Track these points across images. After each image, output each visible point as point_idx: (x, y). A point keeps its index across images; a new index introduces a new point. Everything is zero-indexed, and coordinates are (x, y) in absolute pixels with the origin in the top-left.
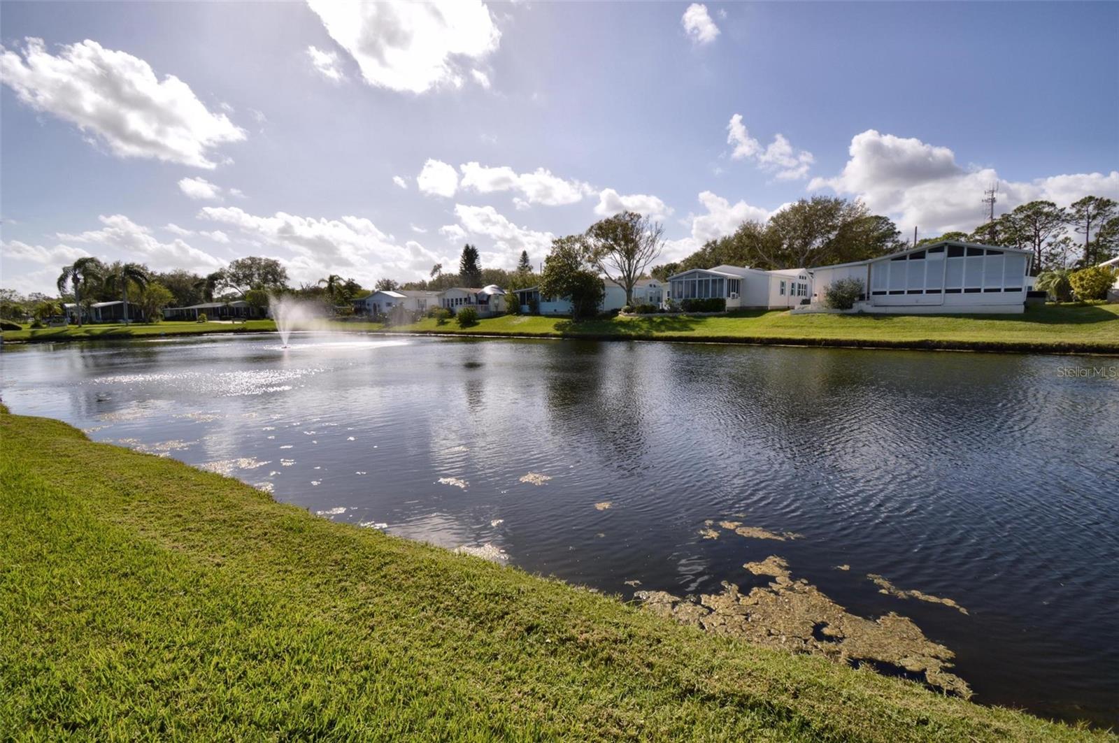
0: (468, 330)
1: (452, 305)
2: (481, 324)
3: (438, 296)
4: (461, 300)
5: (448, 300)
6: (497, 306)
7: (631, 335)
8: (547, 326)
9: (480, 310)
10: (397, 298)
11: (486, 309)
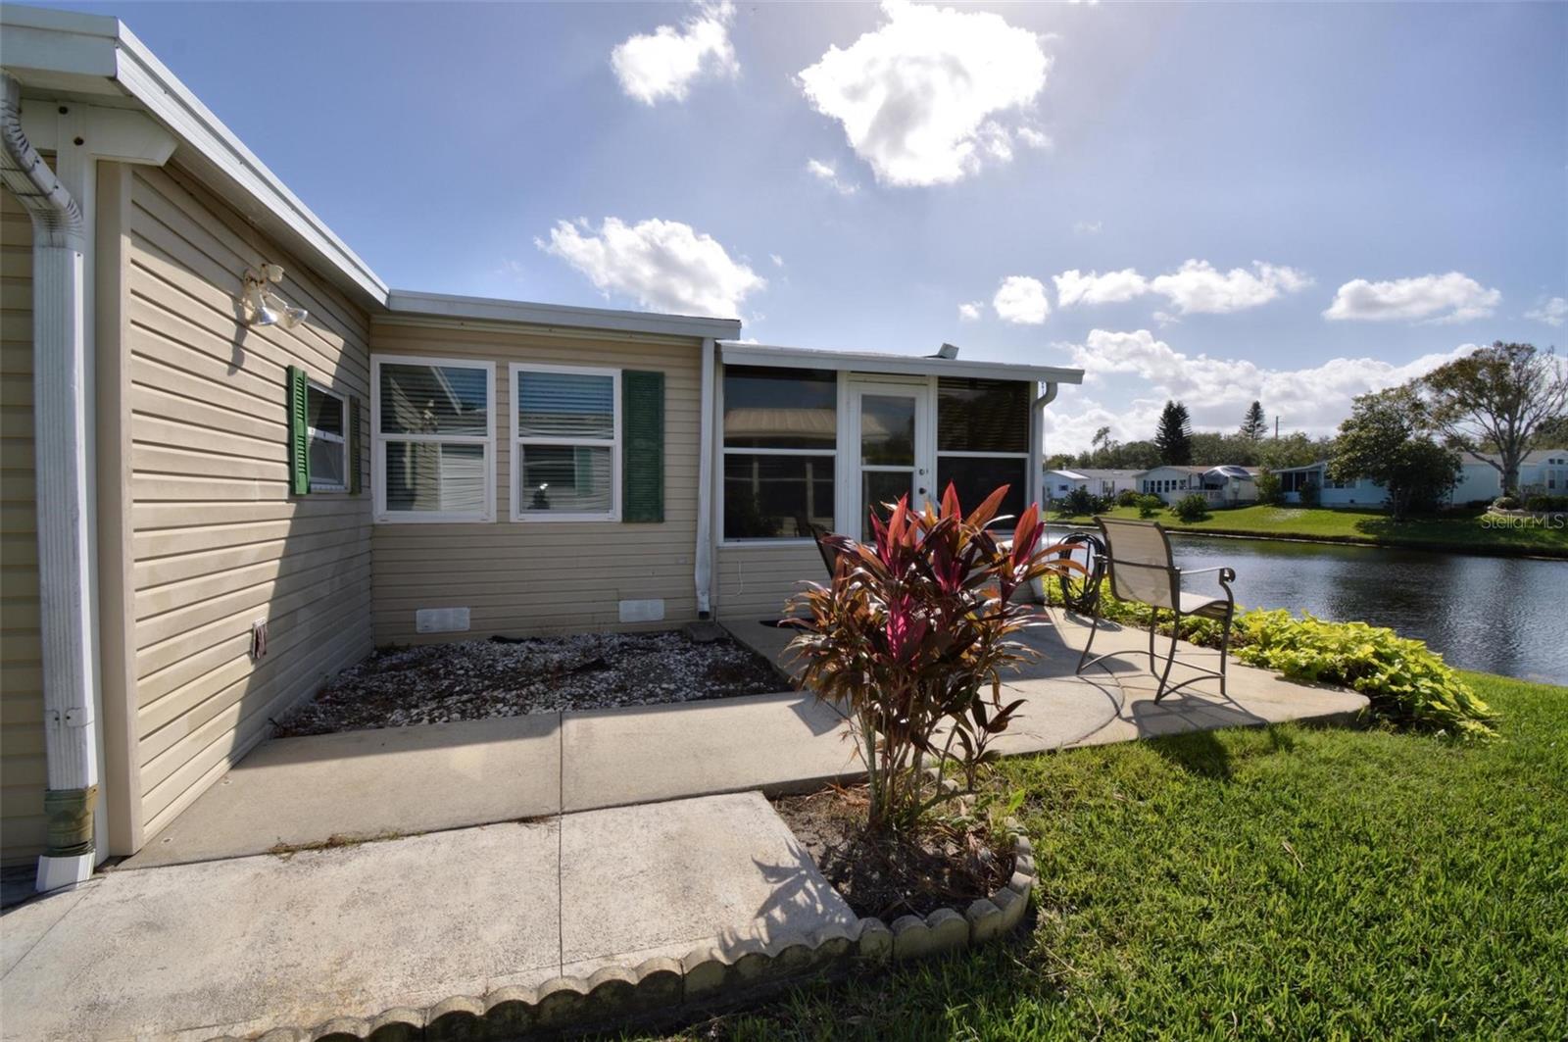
0: (1196, 526)
1: (1159, 490)
2: (1216, 518)
3: (1137, 477)
4: (1174, 482)
5: (1153, 483)
6: (1236, 493)
7: (1523, 547)
8: (1346, 526)
9: (1209, 497)
10: (1076, 480)
11: (1219, 496)
